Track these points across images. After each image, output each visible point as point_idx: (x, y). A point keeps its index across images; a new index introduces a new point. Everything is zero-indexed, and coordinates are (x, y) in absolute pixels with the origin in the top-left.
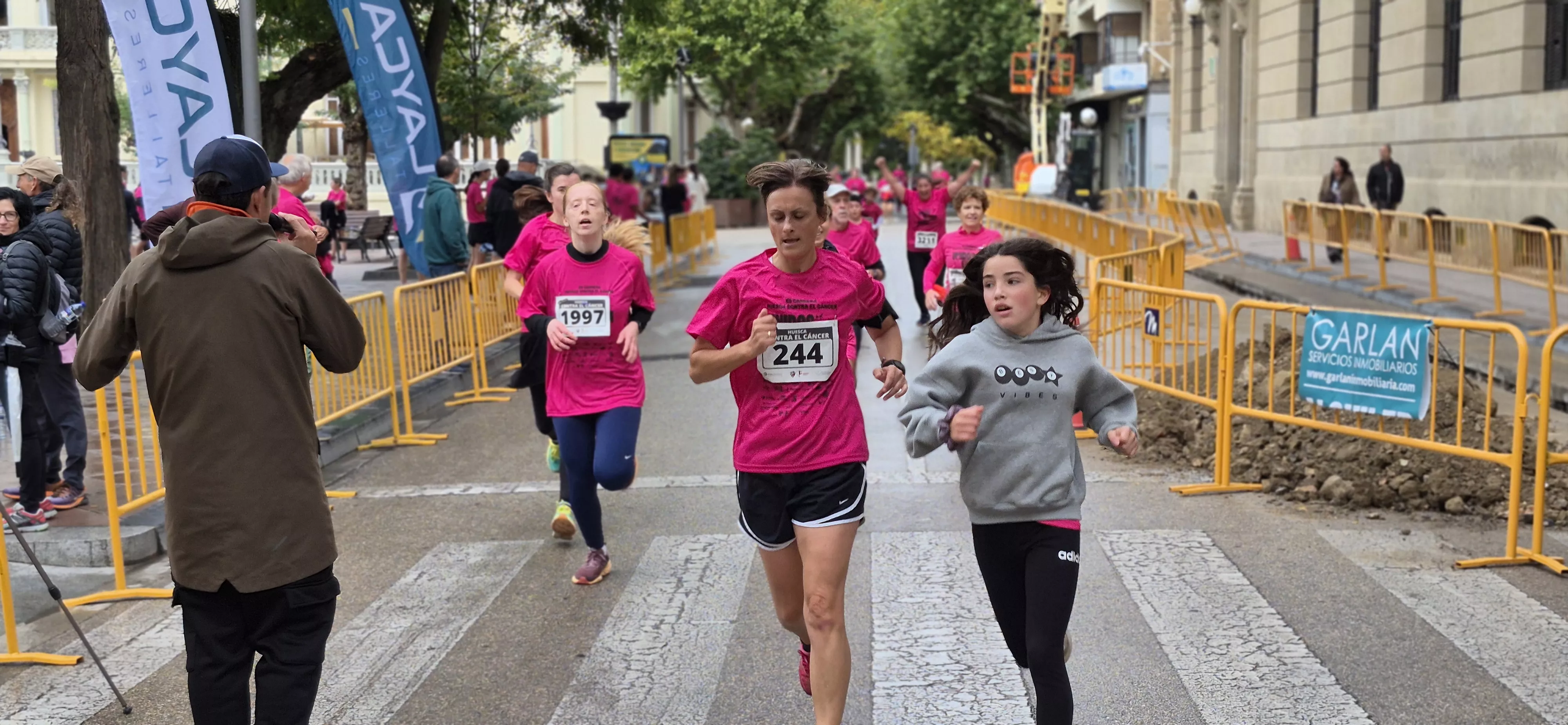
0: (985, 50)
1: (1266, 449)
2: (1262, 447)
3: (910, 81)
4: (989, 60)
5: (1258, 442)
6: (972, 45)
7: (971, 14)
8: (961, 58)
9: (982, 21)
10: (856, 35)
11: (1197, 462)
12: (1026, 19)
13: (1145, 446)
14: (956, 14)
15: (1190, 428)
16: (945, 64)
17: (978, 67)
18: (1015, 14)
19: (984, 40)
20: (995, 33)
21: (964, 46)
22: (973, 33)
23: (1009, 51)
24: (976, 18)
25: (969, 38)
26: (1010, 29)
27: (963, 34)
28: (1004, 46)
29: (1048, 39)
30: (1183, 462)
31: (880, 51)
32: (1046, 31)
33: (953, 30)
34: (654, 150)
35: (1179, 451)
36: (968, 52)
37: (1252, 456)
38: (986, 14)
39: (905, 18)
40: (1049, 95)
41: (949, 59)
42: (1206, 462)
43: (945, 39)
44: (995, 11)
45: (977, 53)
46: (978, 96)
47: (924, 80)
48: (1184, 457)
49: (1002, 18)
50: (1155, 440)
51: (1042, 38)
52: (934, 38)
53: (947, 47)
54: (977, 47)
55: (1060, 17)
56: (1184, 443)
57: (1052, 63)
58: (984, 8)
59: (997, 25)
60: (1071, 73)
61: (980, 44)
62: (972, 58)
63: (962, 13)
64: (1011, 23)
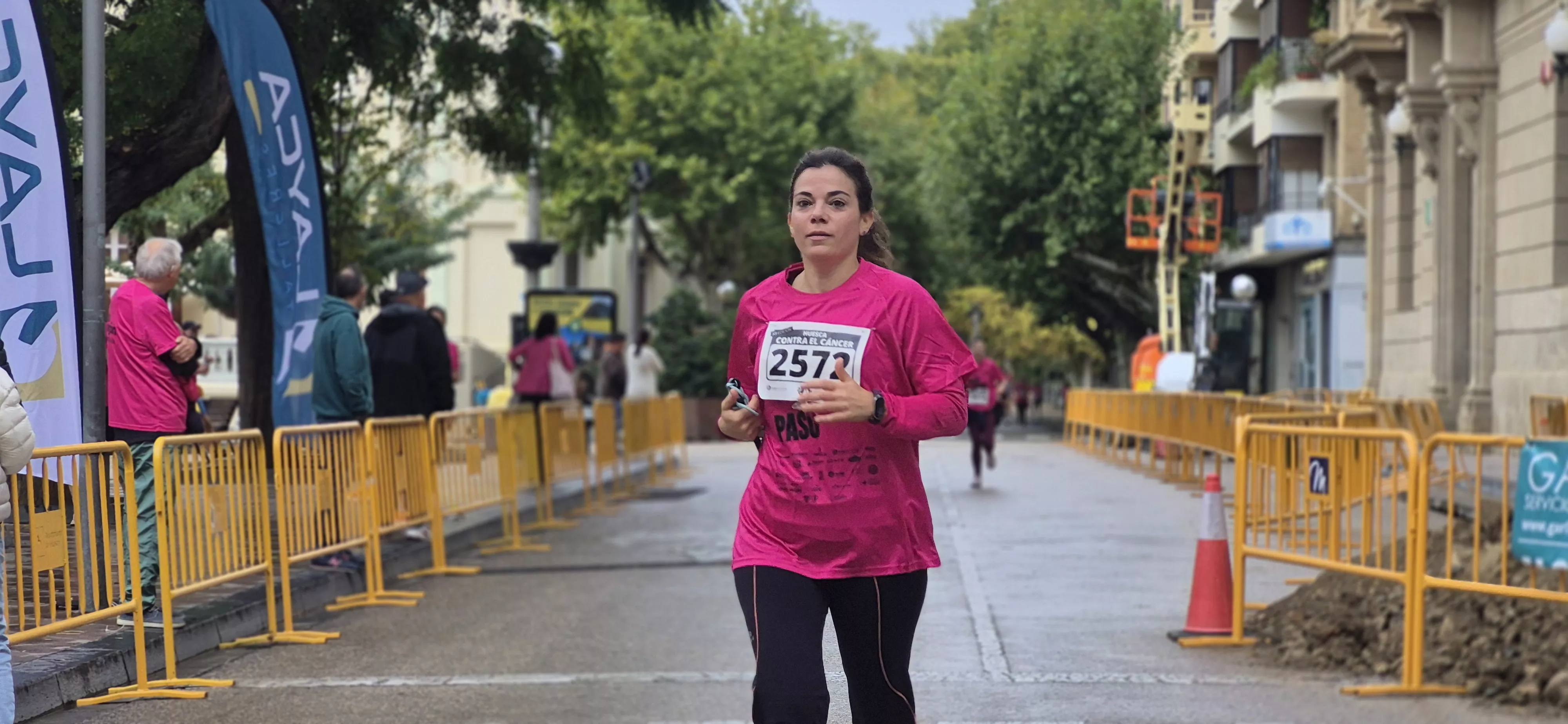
0: (1088, 186)
1: (1475, 644)
2: (1468, 643)
3: (974, 231)
4: (1093, 201)
5: (1464, 637)
6: (1068, 178)
7: (1067, 134)
8: (1053, 198)
9: (1083, 144)
10: (892, 163)
11: (1381, 667)
12: (1149, 144)
13: (1310, 649)
14: (1044, 132)
15: (1373, 628)
16: (1027, 206)
17: (1077, 212)
18: (1132, 136)
19: (1086, 173)
20: (1104, 162)
21: (1056, 180)
22: (1069, 161)
23: (1124, 190)
24: (1073, 140)
25: (1064, 169)
26: (1125, 157)
27: (1055, 163)
28: (1117, 181)
29: (1182, 168)
30: (1361, 668)
31: (930, 184)
32: (1180, 157)
33: (1039, 156)
34: (593, 313)
35: (1357, 655)
36: (1062, 189)
37: (1456, 654)
38: (1087, 134)
39: (967, 137)
40: (1183, 251)
41: (1034, 200)
42: (1394, 665)
43: (1027, 169)
44: (1101, 130)
45: (1076, 190)
46: (1077, 255)
47: (996, 231)
48: (1363, 662)
49: (1114, 140)
50: (1324, 640)
51: (1173, 167)
52: (1010, 167)
53: (1030, 181)
54: (1075, 182)
55: (1200, 137)
56: (1364, 645)
57: (1188, 206)
58: (1086, 124)
59: (1105, 151)
60: (1216, 222)
61: (1080, 177)
62: (1068, 198)
63: (1053, 132)
64: (1127, 148)
